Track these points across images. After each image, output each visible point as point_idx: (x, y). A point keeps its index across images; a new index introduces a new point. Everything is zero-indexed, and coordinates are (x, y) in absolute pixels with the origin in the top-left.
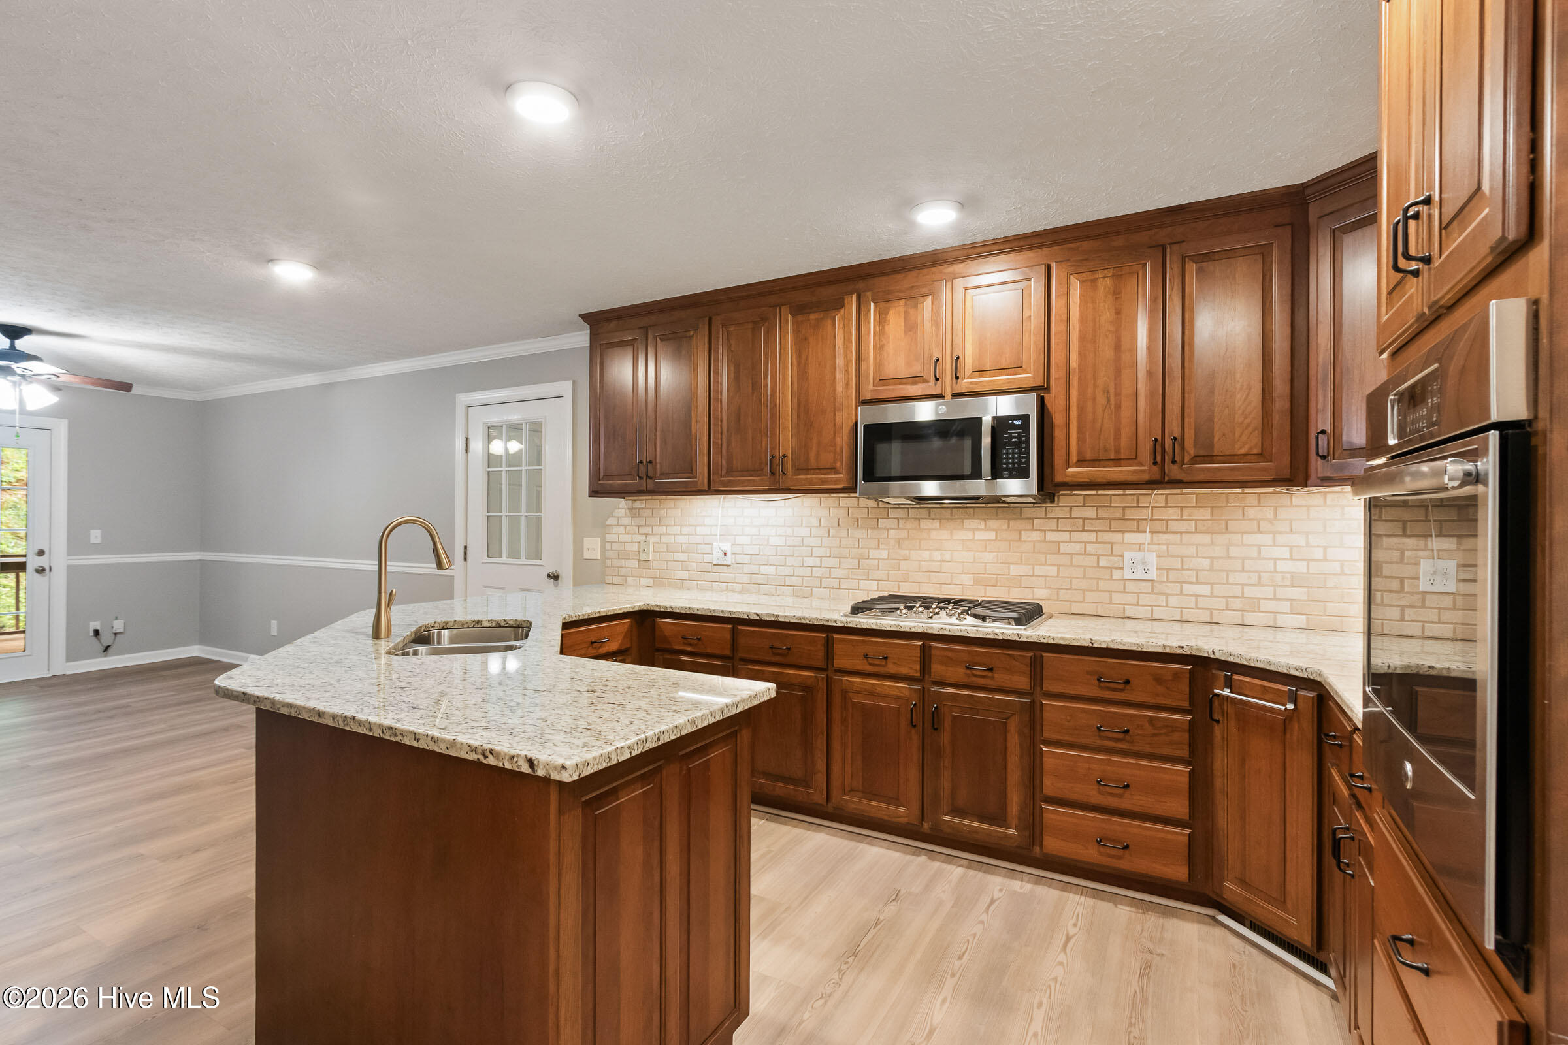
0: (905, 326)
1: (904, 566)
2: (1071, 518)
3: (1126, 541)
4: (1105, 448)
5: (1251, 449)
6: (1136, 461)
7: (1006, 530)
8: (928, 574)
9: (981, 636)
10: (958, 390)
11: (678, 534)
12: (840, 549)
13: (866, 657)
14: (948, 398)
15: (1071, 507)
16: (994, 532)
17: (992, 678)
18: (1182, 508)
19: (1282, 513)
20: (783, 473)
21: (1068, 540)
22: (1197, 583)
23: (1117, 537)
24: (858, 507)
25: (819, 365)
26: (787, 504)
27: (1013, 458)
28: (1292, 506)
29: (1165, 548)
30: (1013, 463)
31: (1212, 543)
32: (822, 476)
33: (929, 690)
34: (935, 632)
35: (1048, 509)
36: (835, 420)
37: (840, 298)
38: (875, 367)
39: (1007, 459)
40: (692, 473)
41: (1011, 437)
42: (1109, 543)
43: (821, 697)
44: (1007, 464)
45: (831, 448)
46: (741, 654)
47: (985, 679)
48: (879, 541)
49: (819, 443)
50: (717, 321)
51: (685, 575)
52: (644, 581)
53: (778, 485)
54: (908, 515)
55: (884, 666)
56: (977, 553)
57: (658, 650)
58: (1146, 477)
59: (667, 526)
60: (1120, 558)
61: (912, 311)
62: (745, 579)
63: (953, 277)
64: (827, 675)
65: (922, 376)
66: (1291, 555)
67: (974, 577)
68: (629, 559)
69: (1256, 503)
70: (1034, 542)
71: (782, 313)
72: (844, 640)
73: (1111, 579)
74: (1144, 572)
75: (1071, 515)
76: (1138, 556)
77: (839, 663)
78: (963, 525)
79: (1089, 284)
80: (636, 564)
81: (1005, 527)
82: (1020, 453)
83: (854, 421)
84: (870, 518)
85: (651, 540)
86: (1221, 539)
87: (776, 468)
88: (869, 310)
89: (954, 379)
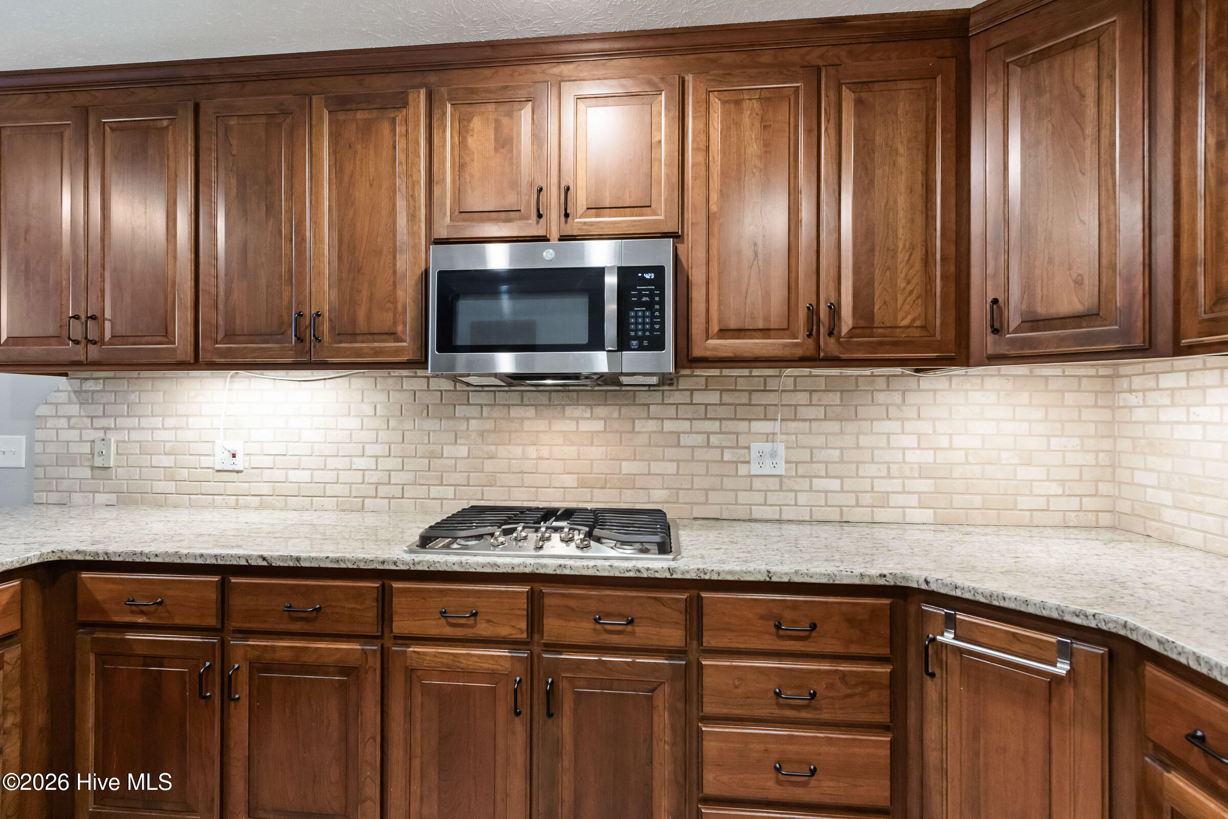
0: (496, 140)
1: (489, 465)
2: (692, 404)
3: (752, 431)
4: (752, 313)
5: (914, 320)
6: (788, 332)
7: (617, 418)
8: (521, 475)
9: (617, 574)
10: (568, 232)
11: (159, 429)
12: (403, 445)
13: (443, 614)
14: (554, 241)
15: (692, 391)
16: (603, 422)
17: (633, 633)
18: (811, 391)
19: (911, 398)
20: (317, 339)
21: (689, 430)
22: (827, 476)
23: (742, 426)
24: (428, 390)
25: (371, 185)
26: (327, 386)
27: (644, 323)
28: (919, 390)
29: (794, 437)
30: (644, 330)
31: (842, 432)
32: (377, 344)
33: (539, 656)
34: (550, 571)
35: (666, 393)
36: (395, 265)
37: (403, 92)
38: (453, 193)
39: (636, 323)
40: (166, 336)
41: (640, 296)
42: (734, 433)
43: (372, 681)
44: (636, 330)
45: (389, 305)
46: (235, 624)
47: (621, 636)
48: (456, 434)
49: (371, 298)
50: (207, 109)
51: (171, 487)
52: (101, 498)
53: (308, 356)
54: (495, 401)
55: (472, 626)
56: (582, 448)
57: (83, 625)
58: (799, 352)
59: (139, 417)
60: (746, 451)
61: (505, 121)
62: (266, 489)
63: (560, 81)
64: (382, 646)
65: (520, 211)
66: (919, 444)
67: (578, 478)
68: (76, 466)
69: (884, 387)
70: (650, 433)
71: (314, 106)
72: (408, 590)
73: (737, 475)
74: (772, 466)
75: (692, 400)
76: (767, 447)
77: (400, 626)
78: (564, 414)
79: (732, 106)
80: (87, 473)
81: (616, 415)
82: (652, 317)
83: (423, 268)
84: (444, 405)
85: (113, 437)
86: (850, 427)
87: (305, 332)
88: (444, 114)
89: (563, 218)
